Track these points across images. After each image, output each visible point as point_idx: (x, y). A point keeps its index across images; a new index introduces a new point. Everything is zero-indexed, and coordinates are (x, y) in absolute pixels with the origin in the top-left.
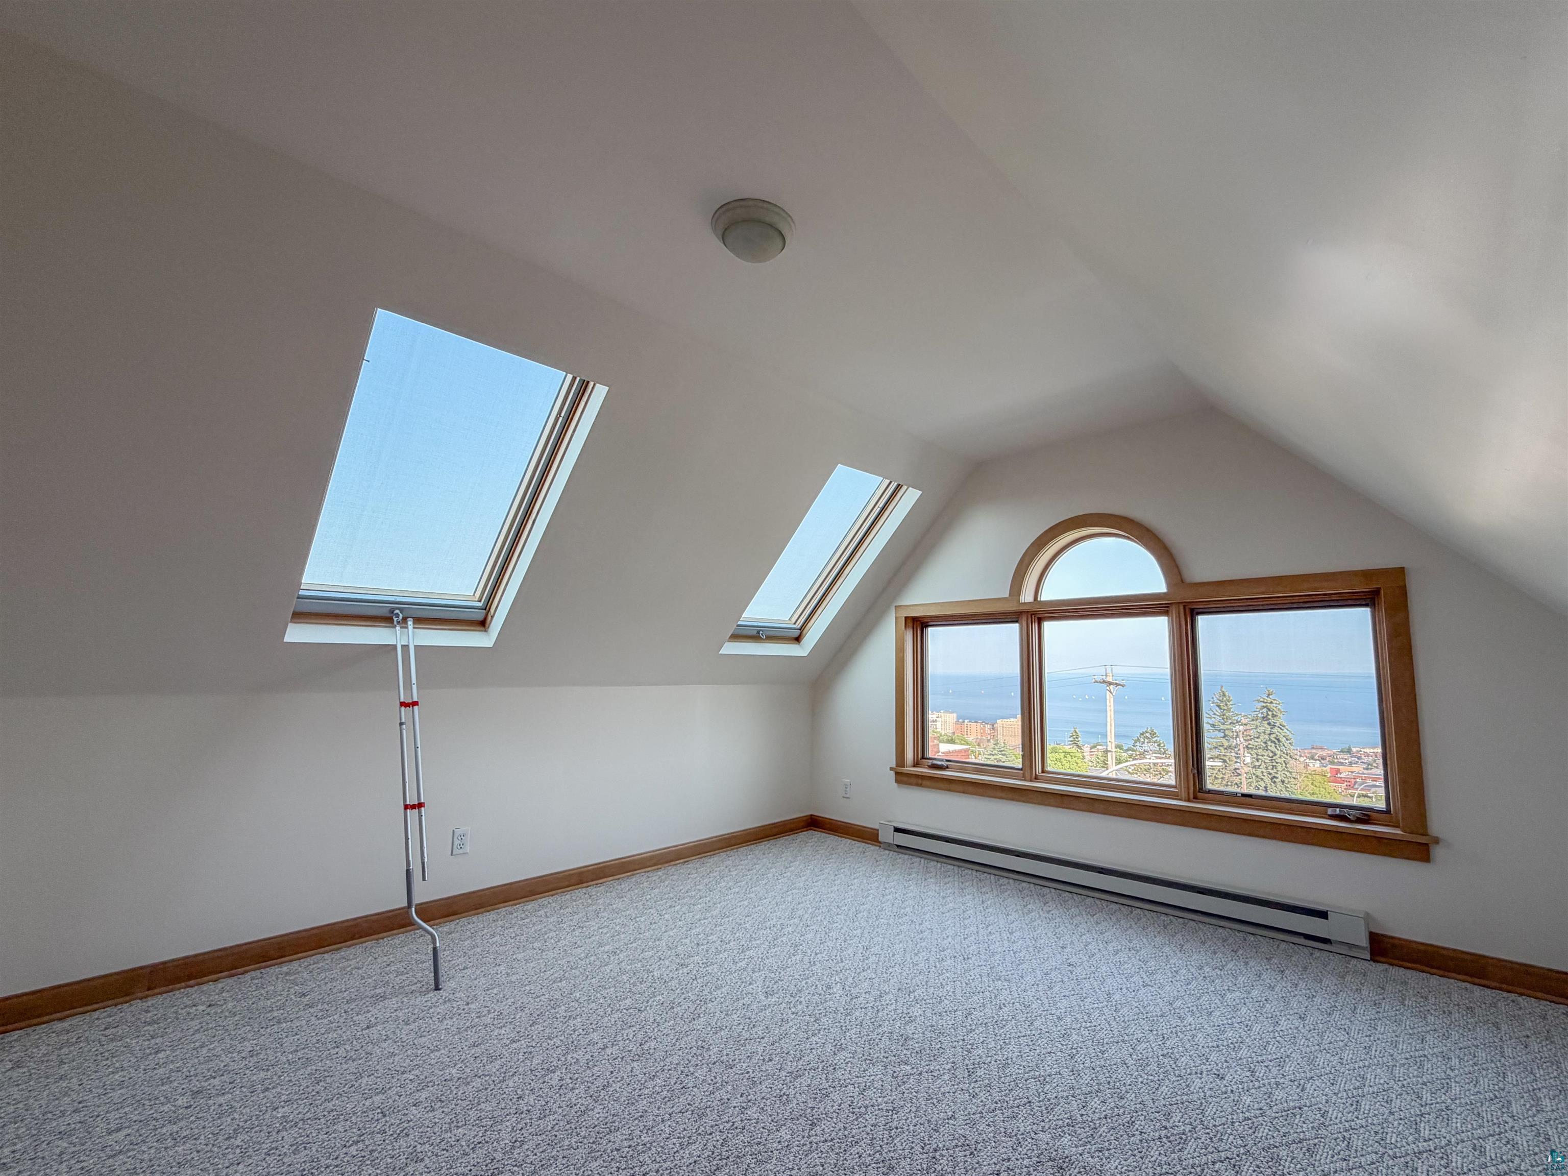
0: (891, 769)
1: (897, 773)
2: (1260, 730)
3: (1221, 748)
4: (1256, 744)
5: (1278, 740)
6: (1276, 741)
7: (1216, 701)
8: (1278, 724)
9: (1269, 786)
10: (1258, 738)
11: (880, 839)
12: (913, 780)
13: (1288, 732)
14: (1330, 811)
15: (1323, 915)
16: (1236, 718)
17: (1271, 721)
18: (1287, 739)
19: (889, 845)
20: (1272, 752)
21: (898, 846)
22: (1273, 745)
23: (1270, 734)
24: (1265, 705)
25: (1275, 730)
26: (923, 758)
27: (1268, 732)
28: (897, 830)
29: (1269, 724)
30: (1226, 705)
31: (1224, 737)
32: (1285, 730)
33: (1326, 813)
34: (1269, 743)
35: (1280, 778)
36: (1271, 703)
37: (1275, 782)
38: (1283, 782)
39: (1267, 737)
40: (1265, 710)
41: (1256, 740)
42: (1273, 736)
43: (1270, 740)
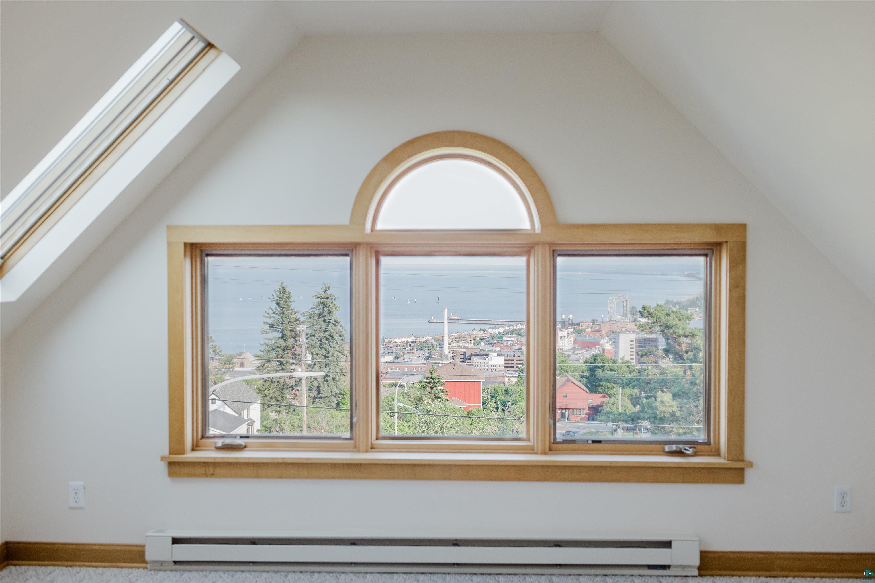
0: (163, 458)
1: (171, 464)
2: (316, 327)
3: (279, 350)
4: (312, 342)
5: (332, 337)
6: (330, 338)
7: (276, 298)
8: (332, 321)
9: (322, 385)
10: (314, 336)
11: (148, 557)
12: (200, 470)
13: (341, 329)
14: (667, 448)
15: (668, 544)
16: (294, 316)
17: (327, 318)
18: (340, 336)
19: (162, 563)
20: (326, 350)
21: (175, 562)
22: (327, 342)
23: (325, 332)
24: (322, 301)
25: (329, 327)
26: (203, 437)
27: (323, 329)
28: (176, 541)
29: (324, 321)
30: (286, 302)
31: (282, 338)
32: (339, 327)
33: (664, 450)
34: (324, 341)
35: (331, 376)
36: (328, 298)
37: (327, 381)
38: (334, 379)
39: (322, 334)
40: (321, 307)
41: (312, 338)
42: (327, 333)
43: (325, 337)
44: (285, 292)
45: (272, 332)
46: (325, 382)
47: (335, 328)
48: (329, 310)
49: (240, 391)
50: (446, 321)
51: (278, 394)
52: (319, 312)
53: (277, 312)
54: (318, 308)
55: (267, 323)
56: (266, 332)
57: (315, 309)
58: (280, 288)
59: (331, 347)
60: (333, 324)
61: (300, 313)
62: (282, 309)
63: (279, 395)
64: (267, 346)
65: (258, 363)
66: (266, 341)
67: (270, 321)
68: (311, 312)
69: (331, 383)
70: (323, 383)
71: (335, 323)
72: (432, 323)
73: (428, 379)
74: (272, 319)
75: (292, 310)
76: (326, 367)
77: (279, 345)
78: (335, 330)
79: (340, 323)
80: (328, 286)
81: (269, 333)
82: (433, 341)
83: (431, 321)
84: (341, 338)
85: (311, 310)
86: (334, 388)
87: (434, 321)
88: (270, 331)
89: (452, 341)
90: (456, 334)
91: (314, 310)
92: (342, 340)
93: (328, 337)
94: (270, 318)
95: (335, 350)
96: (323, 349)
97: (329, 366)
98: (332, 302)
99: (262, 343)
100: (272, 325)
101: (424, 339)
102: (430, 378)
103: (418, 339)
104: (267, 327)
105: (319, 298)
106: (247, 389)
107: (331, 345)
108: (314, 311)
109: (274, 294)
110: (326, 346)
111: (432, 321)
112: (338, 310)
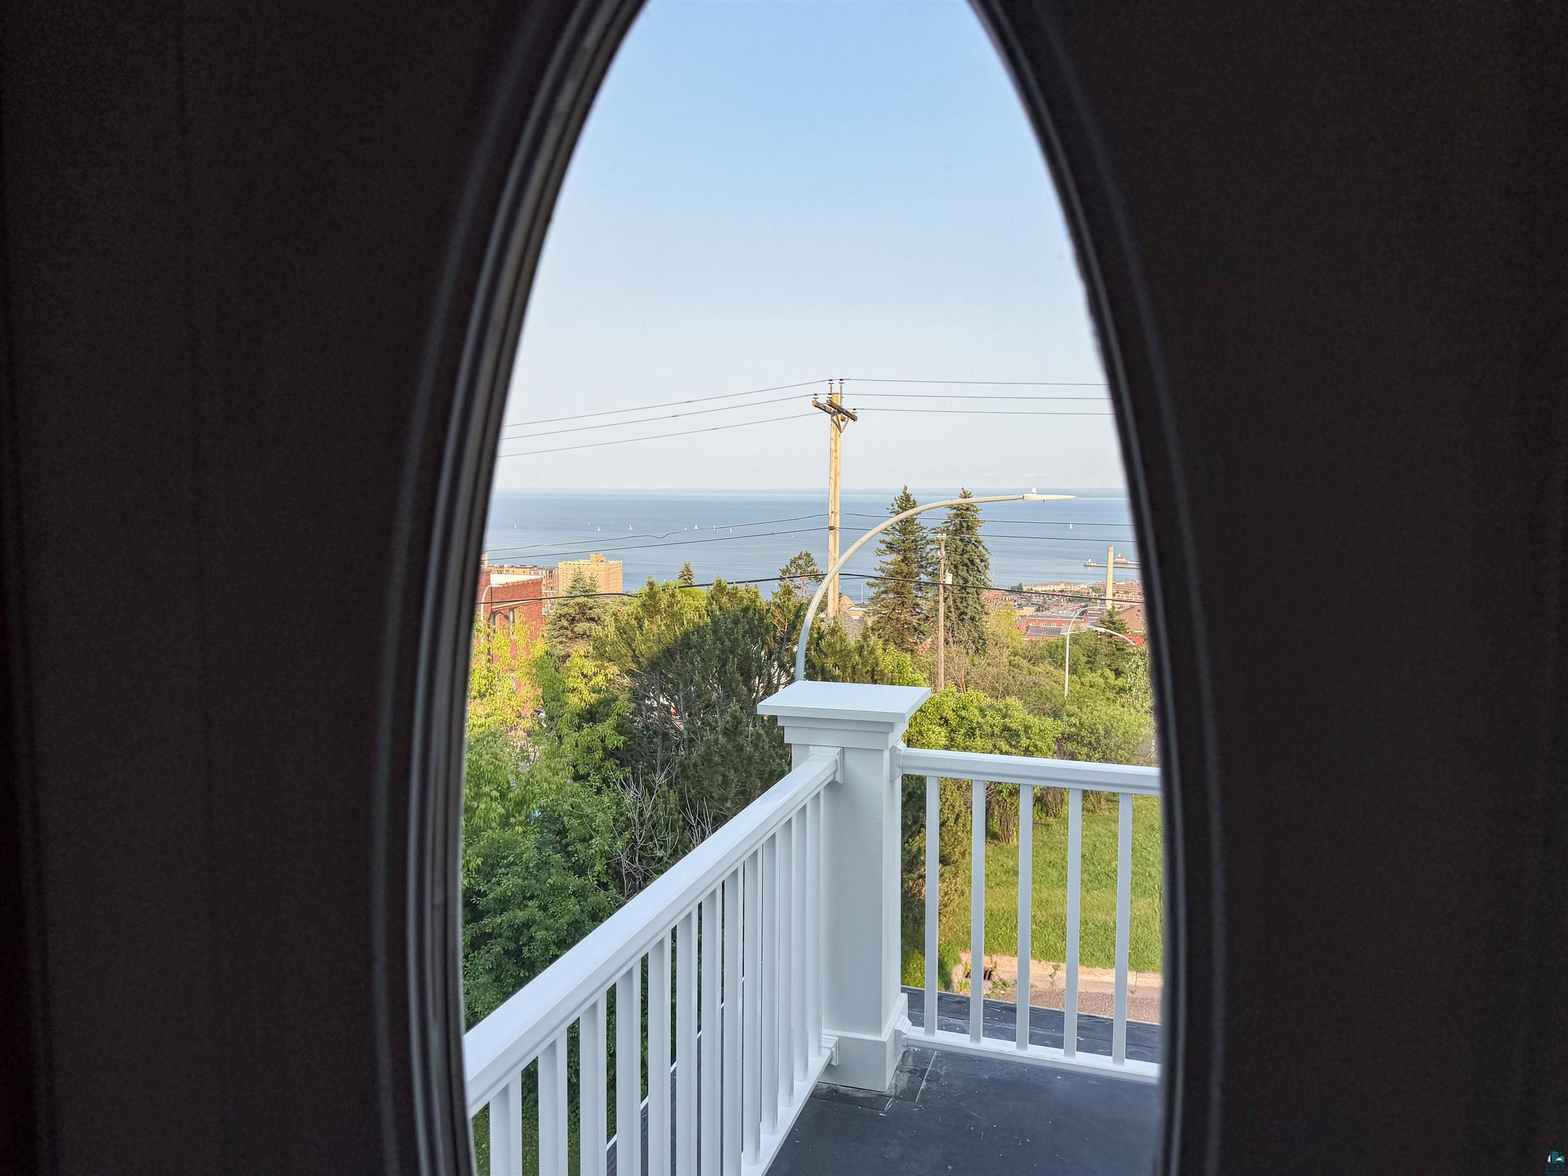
3: (899, 577)
6: (969, 563)
8: (972, 541)
9: (956, 626)
13: (984, 552)
16: (920, 532)
17: (966, 536)
18: (982, 561)
20: (963, 579)
22: (965, 569)
23: (962, 554)
24: (959, 512)
25: (969, 548)
27: (960, 551)
29: (962, 539)
31: (903, 561)
34: (960, 567)
36: (968, 509)
37: (962, 620)
39: (958, 557)
40: (958, 520)
42: (966, 556)
43: (962, 561)
44: (909, 500)
45: (890, 553)
46: (960, 622)
47: (976, 550)
48: (968, 526)
49: (849, 627)
50: (1111, 565)
51: (896, 636)
52: (954, 528)
53: (897, 527)
54: (953, 523)
55: (883, 542)
56: (883, 553)
57: (950, 524)
58: (903, 495)
59: (970, 575)
60: (973, 544)
61: (929, 529)
62: (904, 523)
63: (898, 637)
64: (884, 572)
65: (872, 592)
66: (883, 565)
67: (888, 539)
68: (943, 528)
69: (968, 623)
70: (958, 623)
71: (976, 544)
72: (1089, 567)
73: (1107, 623)
74: (891, 536)
75: (917, 524)
76: (962, 602)
77: (899, 571)
78: (975, 552)
79: (983, 544)
80: (969, 493)
81: (886, 554)
82: (1090, 591)
83: (1087, 564)
84: (983, 564)
85: (944, 525)
86: (972, 630)
87: (1092, 564)
88: (888, 553)
89: (1118, 593)
90: (1124, 583)
91: (947, 525)
92: (985, 566)
93: (967, 561)
94: (888, 534)
95: (975, 579)
96: (959, 577)
97: (966, 601)
98: (973, 515)
99: (878, 568)
100: (891, 544)
101: (1077, 589)
102: (1110, 622)
103: (1069, 587)
104: (883, 547)
105: (954, 508)
106: (857, 625)
107: (970, 572)
108: (948, 527)
109: (895, 502)
110: (964, 574)
111: (1089, 564)
112: (980, 526)
